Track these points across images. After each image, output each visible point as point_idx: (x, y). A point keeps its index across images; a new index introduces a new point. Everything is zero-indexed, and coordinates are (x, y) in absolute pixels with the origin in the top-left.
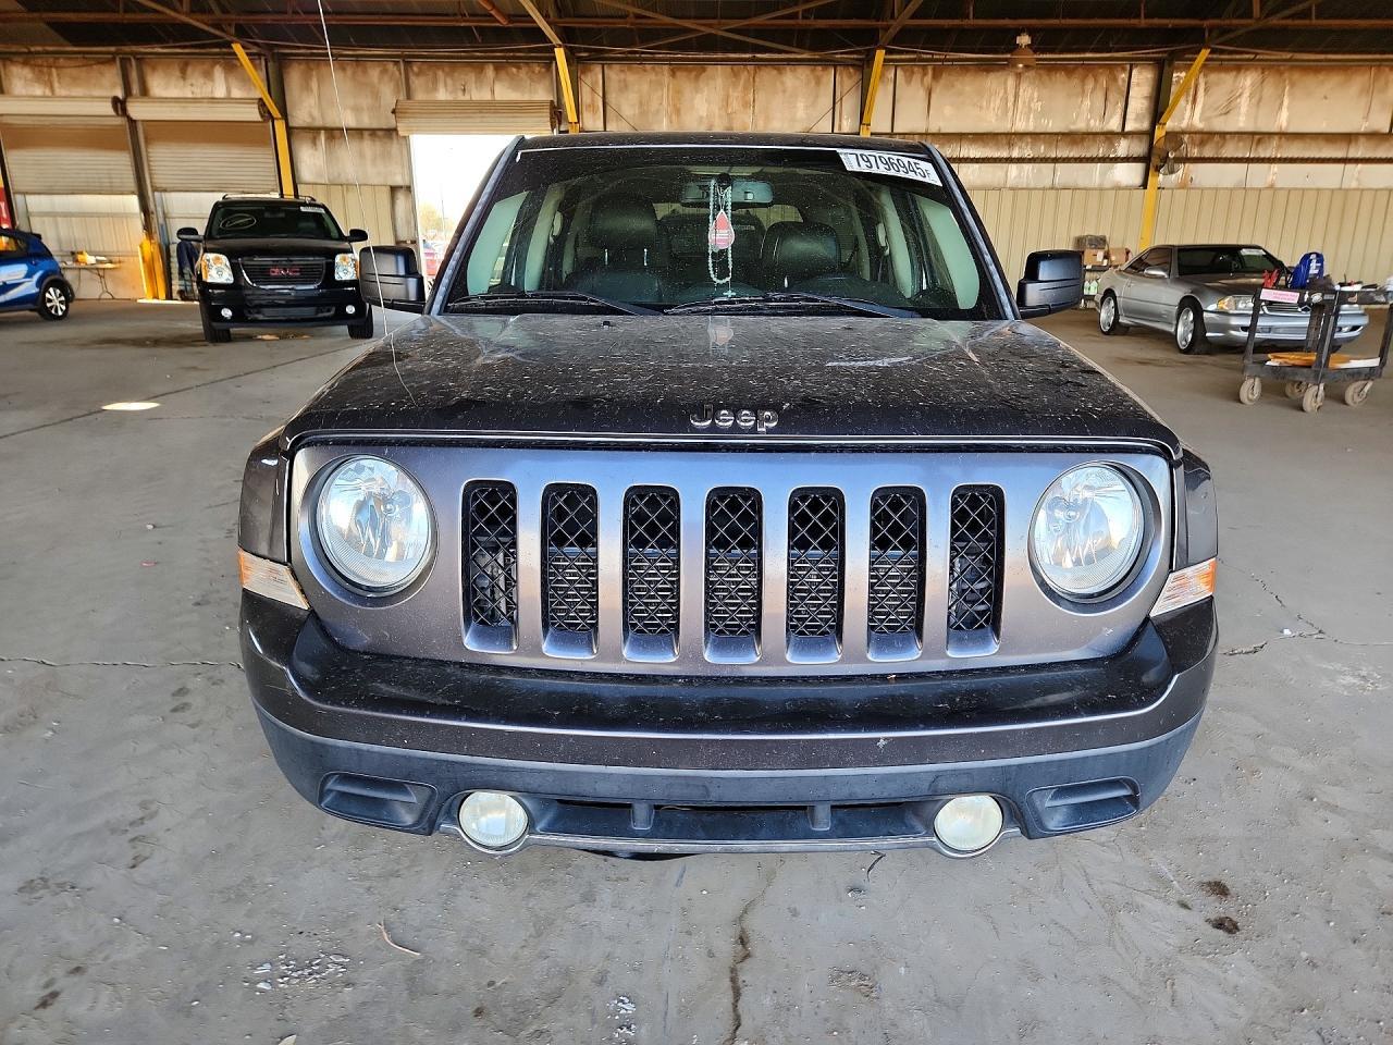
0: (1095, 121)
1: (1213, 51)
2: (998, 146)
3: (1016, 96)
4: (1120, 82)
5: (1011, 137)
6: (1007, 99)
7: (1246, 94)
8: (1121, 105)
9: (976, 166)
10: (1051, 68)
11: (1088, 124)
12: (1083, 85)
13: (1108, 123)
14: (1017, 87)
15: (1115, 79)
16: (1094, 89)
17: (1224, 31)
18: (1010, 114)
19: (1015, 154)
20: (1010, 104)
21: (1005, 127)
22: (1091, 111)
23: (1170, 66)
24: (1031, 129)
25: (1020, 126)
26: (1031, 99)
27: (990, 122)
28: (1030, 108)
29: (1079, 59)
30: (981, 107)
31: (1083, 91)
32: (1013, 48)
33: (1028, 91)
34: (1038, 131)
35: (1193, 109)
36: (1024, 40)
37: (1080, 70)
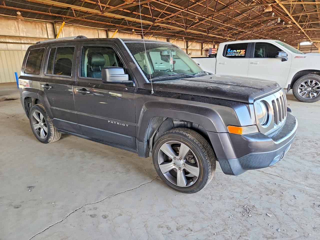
0: (41, 35)
1: (66, 23)
2: (17, 39)
3: (18, 27)
4: (44, 27)
5: (20, 38)
6: (16, 27)
7: (72, 32)
8: (46, 32)
9: (12, 44)
10: (26, 21)
11: (39, 36)
12: (36, 26)
13: (44, 36)
14: (18, 25)
15: (43, 26)
16: (38, 28)
17: (67, 19)
18: (18, 31)
19: (22, 42)
20: (17, 29)
21: (17, 35)
22: (39, 32)
23: (55, 24)
24: (25, 36)
25: (22, 35)
26: (23, 28)
27: (12, 33)
28: (23, 30)
29: (33, 20)
30: (9, 29)
31: (36, 28)
32: (16, 15)
33: (21, 26)
34: (27, 36)
35: (62, 34)
36: (19, 13)
37: (33, 23)
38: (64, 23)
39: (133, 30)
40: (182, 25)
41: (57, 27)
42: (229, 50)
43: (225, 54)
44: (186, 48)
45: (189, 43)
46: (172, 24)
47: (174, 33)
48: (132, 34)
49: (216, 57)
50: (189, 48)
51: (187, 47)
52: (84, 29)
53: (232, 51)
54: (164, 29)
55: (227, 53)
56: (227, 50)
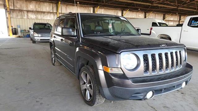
4: (89, 9)
14: (77, 8)
17: (101, 4)
33: (79, 9)
36: (78, 3)
37: (85, 7)
38: (99, 7)
39: (139, 9)
40: (175, 5)
41: (96, 9)
42: (193, 21)
43: (190, 24)
44: (178, 20)
45: (182, 17)
46: (168, 4)
47: (170, 10)
48: (138, 12)
49: (182, 26)
50: (181, 20)
51: (180, 19)
52: (109, 9)
53: (195, 22)
54: (161, 7)
55: (191, 23)
56: (192, 22)
